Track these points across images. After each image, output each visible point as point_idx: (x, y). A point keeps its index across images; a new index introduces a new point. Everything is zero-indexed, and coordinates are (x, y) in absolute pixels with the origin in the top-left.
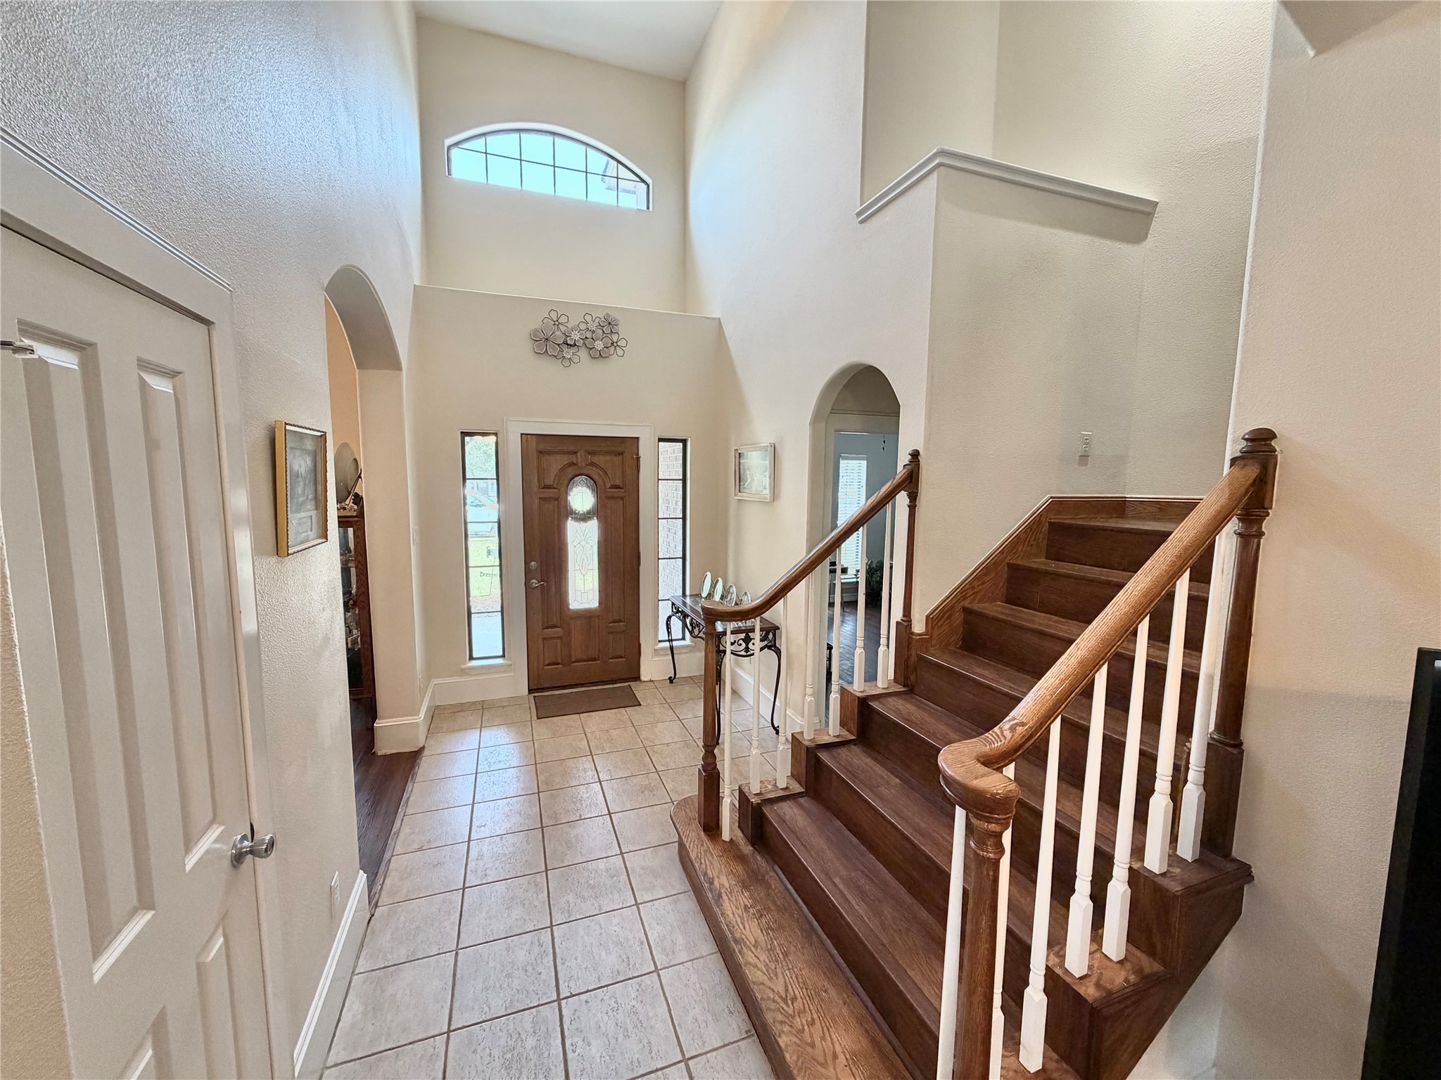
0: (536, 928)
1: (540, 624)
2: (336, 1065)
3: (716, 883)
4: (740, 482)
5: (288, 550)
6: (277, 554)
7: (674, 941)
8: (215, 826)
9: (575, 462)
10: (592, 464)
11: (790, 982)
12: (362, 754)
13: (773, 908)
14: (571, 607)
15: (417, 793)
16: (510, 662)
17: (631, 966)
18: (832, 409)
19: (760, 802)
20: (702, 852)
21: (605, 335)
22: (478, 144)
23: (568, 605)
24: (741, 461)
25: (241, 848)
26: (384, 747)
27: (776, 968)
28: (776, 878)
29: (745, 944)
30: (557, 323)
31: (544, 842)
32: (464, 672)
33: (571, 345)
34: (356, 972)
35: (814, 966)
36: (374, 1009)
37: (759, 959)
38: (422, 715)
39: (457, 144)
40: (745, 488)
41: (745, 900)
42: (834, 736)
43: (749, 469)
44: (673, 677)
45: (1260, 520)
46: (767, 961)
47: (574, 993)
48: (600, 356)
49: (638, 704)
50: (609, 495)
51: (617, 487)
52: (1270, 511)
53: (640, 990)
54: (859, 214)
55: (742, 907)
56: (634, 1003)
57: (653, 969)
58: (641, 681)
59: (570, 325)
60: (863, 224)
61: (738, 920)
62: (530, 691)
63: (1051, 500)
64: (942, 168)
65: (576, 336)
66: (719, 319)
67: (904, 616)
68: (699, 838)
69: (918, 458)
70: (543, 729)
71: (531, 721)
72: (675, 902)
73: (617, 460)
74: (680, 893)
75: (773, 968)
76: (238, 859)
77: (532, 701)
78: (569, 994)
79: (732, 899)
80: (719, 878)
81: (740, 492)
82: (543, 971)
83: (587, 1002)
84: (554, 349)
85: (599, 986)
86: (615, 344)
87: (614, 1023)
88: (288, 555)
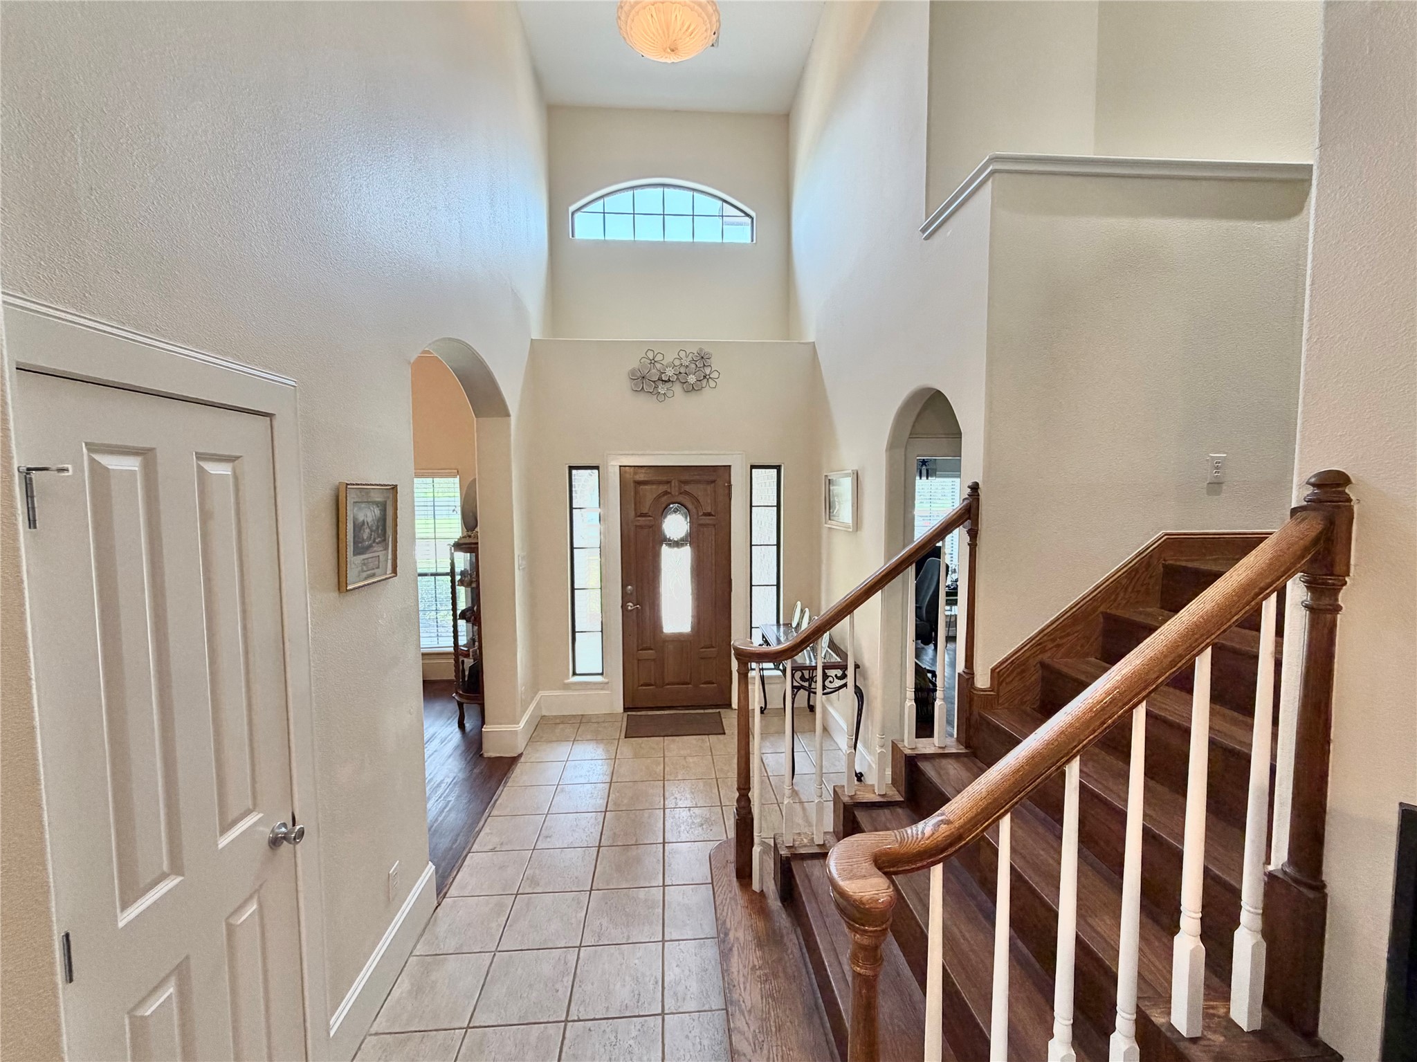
0: (567, 946)
1: (635, 645)
2: (376, 1034)
3: (731, 936)
4: (830, 509)
5: (347, 587)
6: (339, 589)
7: (688, 987)
8: (255, 813)
9: (669, 491)
10: (686, 493)
11: (774, 1058)
12: (471, 755)
13: (781, 975)
14: (664, 631)
15: (507, 796)
16: (606, 680)
17: (640, 1004)
18: (911, 434)
19: (790, 856)
20: (728, 899)
21: (698, 369)
22: (598, 206)
23: (661, 627)
24: (831, 488)
25: (278, 834)
26: (490, 751)
27: (763, 1041)
28: (793, 941)
29: (740, 1006)
30: (653, 362)
31: (597, 861)
32: (567, 687)
33: (666, 381)
34: (413, 954)
35: (806, 1050)
36: (418, 990)
37: (749, 1027)
38: (522, 724)
39: (579, 209)
40: (834, 516)
41: (755, 960)
42: (879, 795)
43: (837, 496)
44: (763, 706)
45: (1335, 590)
46: (757, 1031)
47: (581, 1018)
48: (692, 389)
49: (722, 732)
50: (701, 522)
51: (709, 514)
52: (1347, 579)
53: (642, 1030)
54: (923, 231)
55: (750, 967)
56: (631, 1042)
57: (660, 1012)
58: (732, 709)
59: (664, 362)
60: (928, 241)
61: (742, 980)
62: (626, 709)
63: (1166, 537)
64: (997, 175)
65: (670, 372)
66: (814, 343)
67: (966, 667)
68: (730, 884)
69: (977, 492)
70: (627, 748)
71: (619, 739)
72: (701, 946)
73: (710, 488)
74: (708, 938)
75: (760, 1040)
76: (275, 842)
77: (625, 719)
78: (576, 1018)
79: (742, 956)
80: (736, 930)
81: (830, 519)
82: (560, 989)
83: (590, 1030)
84: (650, 386)
85: (606, 1017)
86: (708, 377)
87: (608, 1057)
88: (347, 590)
